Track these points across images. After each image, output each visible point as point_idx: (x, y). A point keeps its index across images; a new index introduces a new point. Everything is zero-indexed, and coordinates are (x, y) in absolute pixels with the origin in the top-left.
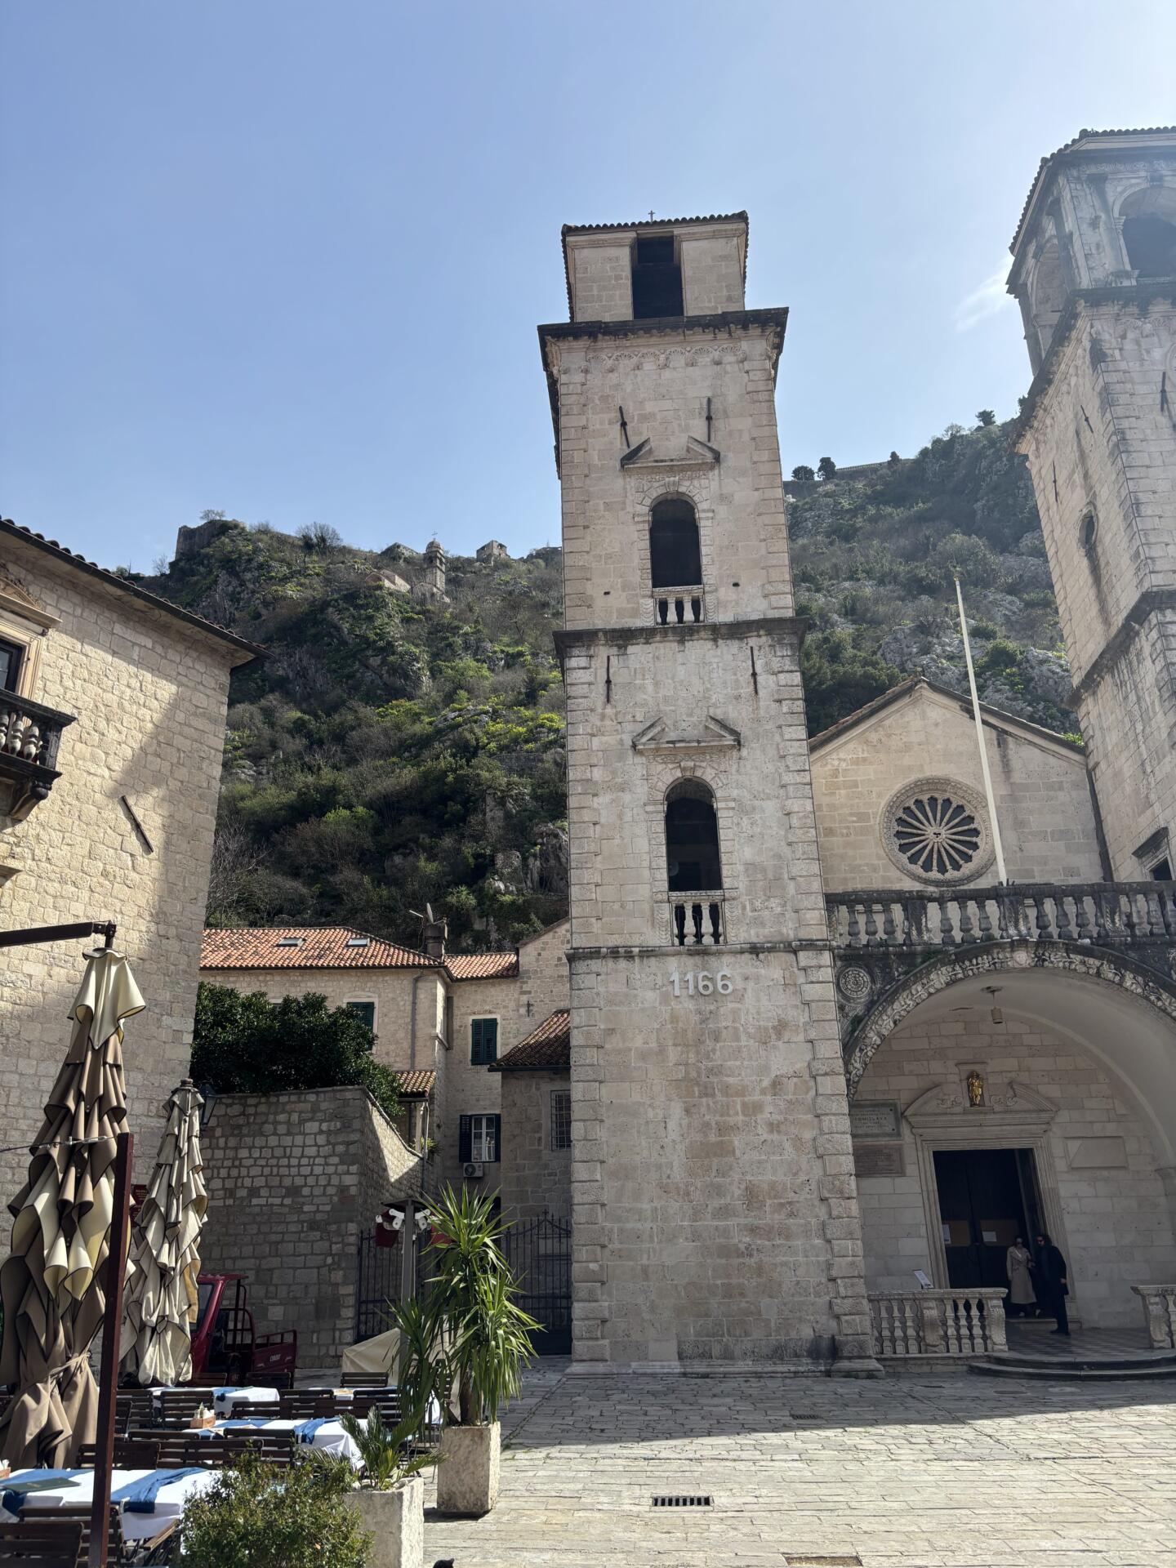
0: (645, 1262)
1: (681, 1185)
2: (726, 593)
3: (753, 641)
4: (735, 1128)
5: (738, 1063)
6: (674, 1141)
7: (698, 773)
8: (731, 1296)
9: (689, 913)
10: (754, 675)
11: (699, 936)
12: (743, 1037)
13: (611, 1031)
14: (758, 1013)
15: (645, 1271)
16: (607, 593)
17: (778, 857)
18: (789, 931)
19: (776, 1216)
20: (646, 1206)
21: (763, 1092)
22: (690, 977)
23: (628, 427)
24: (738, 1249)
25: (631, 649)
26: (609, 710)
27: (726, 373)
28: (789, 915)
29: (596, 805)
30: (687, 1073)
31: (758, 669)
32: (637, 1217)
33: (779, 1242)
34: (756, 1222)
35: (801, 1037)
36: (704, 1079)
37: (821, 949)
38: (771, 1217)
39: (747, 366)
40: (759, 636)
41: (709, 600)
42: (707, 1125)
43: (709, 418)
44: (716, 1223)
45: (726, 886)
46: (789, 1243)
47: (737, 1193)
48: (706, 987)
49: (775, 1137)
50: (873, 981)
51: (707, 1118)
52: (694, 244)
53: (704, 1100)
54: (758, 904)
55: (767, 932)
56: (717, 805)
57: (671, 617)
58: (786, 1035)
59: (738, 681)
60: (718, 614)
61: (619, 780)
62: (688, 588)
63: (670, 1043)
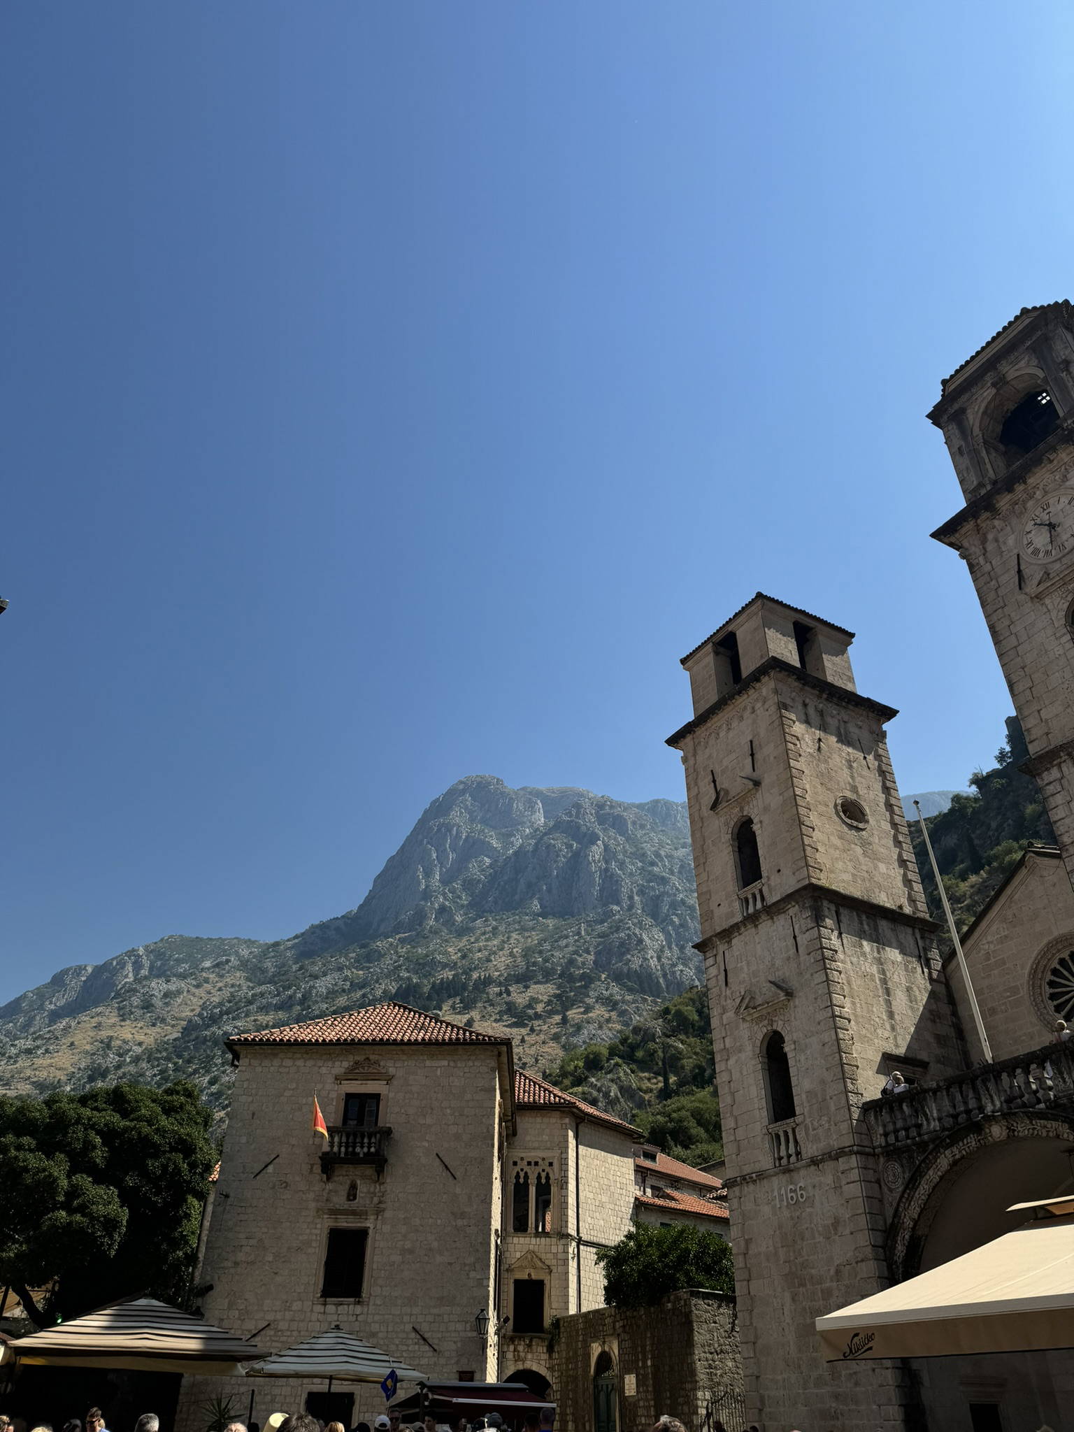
0: (783, 1423)
1: (795, 1360)
2: (775, 880)
3: (791, 912)
5: (816, 1257)
6: (788, 1324)
7: (774, 1027)
9: (782, 1139)
10: (795, 937)
11: (789, 1156)
12: (817, 1236)
13: (748, 1242)
14: (823, 1214)
16: (719, 905)
17: (823, 1082)
18: (836, 1145)
19: (850, 1388)
20: (780, 1377)
21: (832, 1281)
22: (783, 1192)
23: (717, 783)
24: (830, 1413)
25: (734, 941)
26: (728, 992)
27: (757, 716)
28: (833, 1128)
29: (728, 1068)
30: (790, 1268)
31: (797, 933)
32: (776, 1386)
33: (852, 1407)
34: (838, 1390)
35: (848, 1231)
36: (799, 1272)
37: (851, 1153)
39: (766, 706)
40: (794, 906)
41: (765, 889)
42: (804, 1309)
43: (752, 755)
44: (816, 1391)
45: (797, 1113)
46: (858, 1408)
48: (792, 1197)
50: (904, 1172)
51: (804, 1303)
52: (741, 629)
53: (801, 1289)
54: (815, 1123)
55: (822, 1145)
56: (786, 1049)
57: (751, 910)
58: (840, 1229)
59: (787, 946)
60: (772, 898)
61: (738, 1044)
62: (754, 884)
63: (780, 1245)
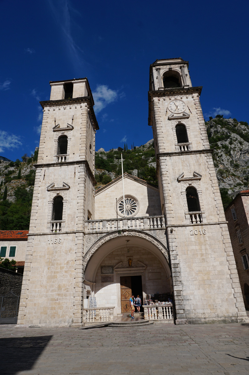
0: (35, 302)
1: (45, 285)
2: (71, 156)
3: (75, 166)
4: (58, 272)
5: (60, 258)
6: (44, 275)
7: (60, 195)
8: (52, 310)
9: (55, 225)
10: (75, 173)
11: (56, 230)
12: (62, 252)
13: (34, 252)
14: (66, 247)
15: (35, 304)
16: (47, 156)
17: (75, 212)
18: (75, 230)
19: (64, 292)
20: (37, 290)
21: (65, 264)
22: (52, 239)
23: (56, 121)
24: (55, 299)
25: (49, 168)
26: (44, 181)
27: (77, 110)
28: (75, 225)
29: (38, 202)
30: (49, 260)
32: (35, 292)
33: (64, 297)
34: (60, 293)
35: (74, 252)
36: (53, 262)
37: (81, 233)
38: (63, 292)
39: (82, 108)
40: (77, 164)
41: (67, 157)
42: (52, 272)
43: (73, 119)
44: (51, 293)
45: (63, 219)
46: (66, 298)
47: (57, 286)
48: (55, 241)
49: (66, 274)
51: (52, 270)
52: (76, 84)
53: (52, 266)
54: (69, 223)
55: (70, 229)
56: (63, 201)
57: (60, 161)
58: (71, 252)
59: (71, 174)
60: (69, 160)
61: (44, 196)
62: (64, 155)
63: (47, 254)
